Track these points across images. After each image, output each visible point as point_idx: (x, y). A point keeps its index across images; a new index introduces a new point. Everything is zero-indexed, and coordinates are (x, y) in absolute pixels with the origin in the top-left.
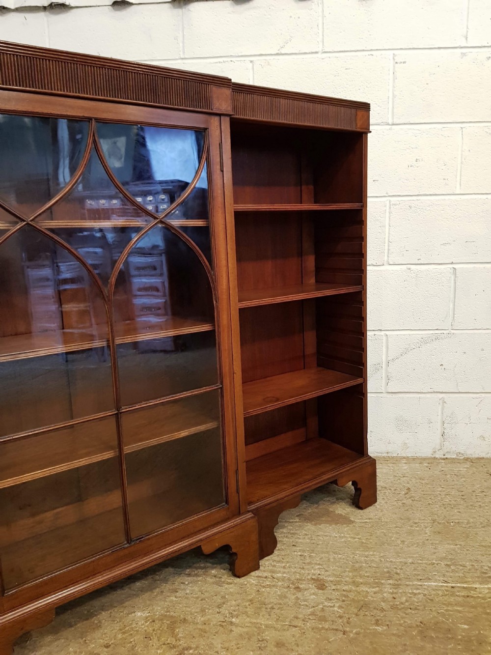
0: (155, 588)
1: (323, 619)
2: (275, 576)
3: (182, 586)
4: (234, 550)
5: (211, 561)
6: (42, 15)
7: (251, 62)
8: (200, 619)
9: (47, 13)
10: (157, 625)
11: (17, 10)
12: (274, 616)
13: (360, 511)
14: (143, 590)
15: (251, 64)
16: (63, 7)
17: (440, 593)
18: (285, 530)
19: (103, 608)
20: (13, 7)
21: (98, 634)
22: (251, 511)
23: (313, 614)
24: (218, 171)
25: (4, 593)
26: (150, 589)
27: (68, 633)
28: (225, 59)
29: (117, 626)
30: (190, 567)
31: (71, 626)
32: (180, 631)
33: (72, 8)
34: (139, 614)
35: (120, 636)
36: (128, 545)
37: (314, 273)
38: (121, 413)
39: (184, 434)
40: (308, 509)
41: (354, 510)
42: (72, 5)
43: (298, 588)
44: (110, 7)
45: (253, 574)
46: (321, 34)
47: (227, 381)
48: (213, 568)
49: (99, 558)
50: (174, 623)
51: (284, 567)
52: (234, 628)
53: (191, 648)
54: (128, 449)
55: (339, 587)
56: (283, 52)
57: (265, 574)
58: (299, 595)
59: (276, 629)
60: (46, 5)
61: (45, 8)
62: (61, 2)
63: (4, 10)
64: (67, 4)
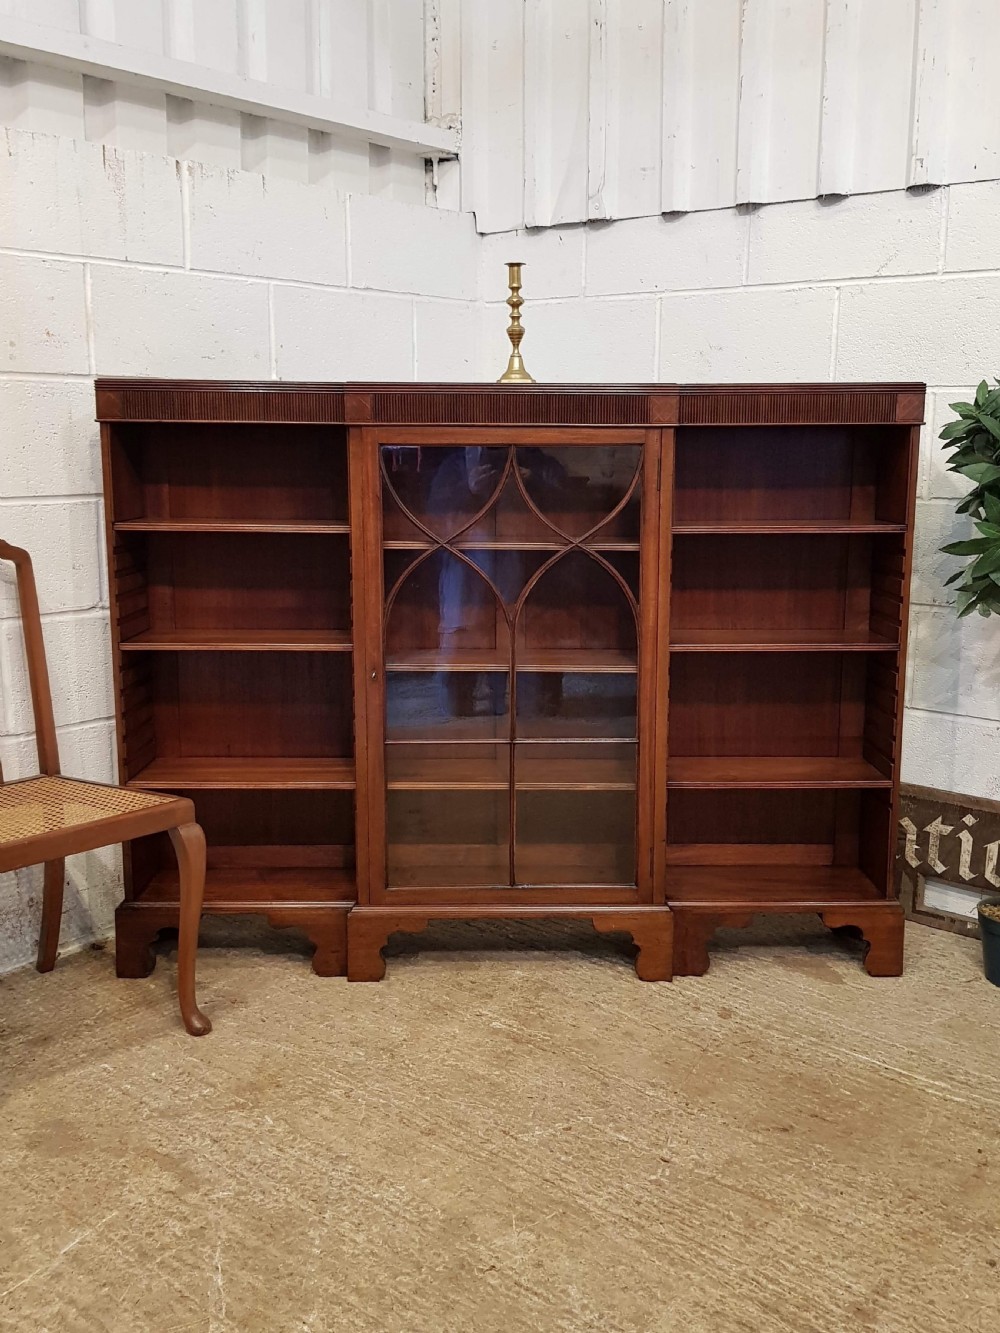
1: (695, 1035)
2: (684, 992)
3: (578, 968)
4: (636, 942)
5: (628, 960)
6: (582, 229)
7: (838, 288)
8: (571, 993)
9: (587, 228)
10: (528, 984)
11: (550, 228)
12: (645, 1016)
13: (870, 977)
14: (536, 958)
15: (837, 292)
16: (604, 222)
17: (861, 1066)
18: (741, 963)
19: (490, 959)
20: (549, 225)
21: (472, 973)
22: (670, 907)
23: (688, 1028)
24: (654, 491)
25: (387, 886)
27: (449, 964)
28: (802, 286)
29: (492, 973)
32: (544, 995)
33: (616, 221)
34: (518, 972)
36: (511, 887)
37: (868, 615)
38: (514, 744)
39: (590, 787)
40: (800, 955)
41: (860, 973)
42: (614, 218)
43: (699, 1009)
44: (660, 217)
45: (661, 983)
46: (943, 244)
47: (646, 737)
48: (622, 965)
49: (477, 889)
50: (543, 988)
51: (703, 990)
52: (597, 1010)
53: (543, 1007)
54: (519, 786)
55: (744, 1022)
56: (883, 274)
57: (674, 987)
58: (692, 1013)
59: (636, 1023)
60: (585, 220)
61: (585, 223)
62: (600, 217)
63: (536, 230)
64: (608, 218)
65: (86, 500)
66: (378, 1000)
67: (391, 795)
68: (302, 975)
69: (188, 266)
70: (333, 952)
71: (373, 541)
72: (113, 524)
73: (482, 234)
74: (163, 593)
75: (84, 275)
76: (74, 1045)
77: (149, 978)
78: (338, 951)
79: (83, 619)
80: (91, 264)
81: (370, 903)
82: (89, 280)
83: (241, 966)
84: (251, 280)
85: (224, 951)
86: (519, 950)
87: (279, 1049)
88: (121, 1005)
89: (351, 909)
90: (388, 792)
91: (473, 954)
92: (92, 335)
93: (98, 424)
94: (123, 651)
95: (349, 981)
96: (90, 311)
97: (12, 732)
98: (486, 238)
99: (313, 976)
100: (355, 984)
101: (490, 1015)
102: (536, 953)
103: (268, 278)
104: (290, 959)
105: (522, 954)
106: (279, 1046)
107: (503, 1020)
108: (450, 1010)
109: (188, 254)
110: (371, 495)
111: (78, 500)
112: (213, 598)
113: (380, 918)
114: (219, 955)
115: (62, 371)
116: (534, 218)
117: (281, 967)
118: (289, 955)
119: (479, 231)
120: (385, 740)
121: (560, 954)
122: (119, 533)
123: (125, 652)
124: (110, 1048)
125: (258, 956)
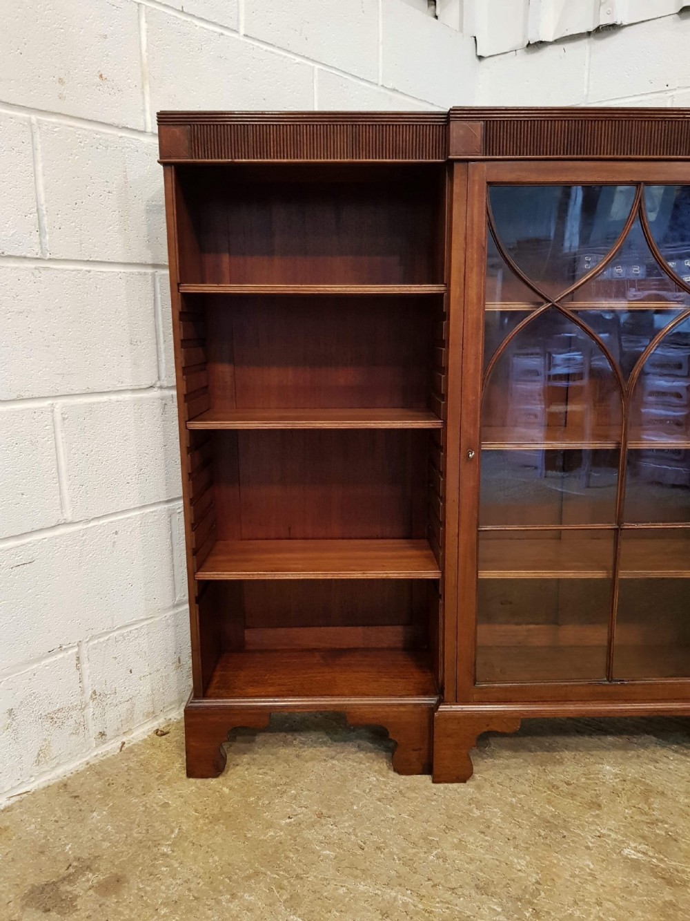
0: (631, 750)
3: (665, 760)
6: (584, 44)
9: (592, 39)
10: (628, 786)
11: (556, 42)
14: (615, 747)
16: (613, 28)
19: (567, 747)
20: (551, 40)
21: (558, 769)
25: (475, 684)
26: (625, 748)
29: (581, 770)
30: (678, 743)
31: (530, 751)
32: (656, 802)
33: (626, 26)
34: (608, 768)
35: (583, 780)
36: (607, 683)
38: (622, 529)
42: (625, 23)
44: (676, 15)
49: (572, 685)
50: (649, 791)
53: (667, 823)
54: (623, 574)
60: (591, 29)
61: (589, 33)
62: (611, 22)
63: (541, 44)
64: (619, 23)
65: (143, 270)
66: (477, 813)
67: (482, 585)
68: (380, 772)
69: (242, 31)
70: (414, 750)
71: (475, 301)
72: (178, 285)
73: (480, 58)
74: (224, 371)
75: (139, 18)
76: (154, 892)
77: (221, 779)
78: (420, 749)
79: (141, 398)
80: (146, 7)
81: (457, 702)
82: (144, 25)
83: (312, 759)
84: (298, 60)
85: (289, 737)
86: (590, 735)
87: (395, 899)
88: (197, 819)
89: (437, 706)
90: (478, 580)
91: (547, 740)
92: (147, 88)
93: (161, 167)
94: (192, 431)
95: (434, 782)
96: (145, 60)
97: (70, 519)
98: (485, 62)
99: (392, 774)
100: (441, 786)
101: (613, 836)
102: (610, 739)
103: (313, 61)
104: (360, 747)
105: (595, 740)
106: (393, 894)
107: (633, 845)
108: (566, 828)
109: (242, 18)
110: (475, 244)
111: (135, 270)
112: (275, 376)
113: (471, 717)
114: (286, 744)
115: (116, 122)
116: (538, 33)
117: (354, 761)
118: (359, 742)
119: (479, 54)
120: (478, 527)
121: (635, 740)
122: (186, 297)
123: (192, 432)
124: (196, 898)
125: (324, 743)
